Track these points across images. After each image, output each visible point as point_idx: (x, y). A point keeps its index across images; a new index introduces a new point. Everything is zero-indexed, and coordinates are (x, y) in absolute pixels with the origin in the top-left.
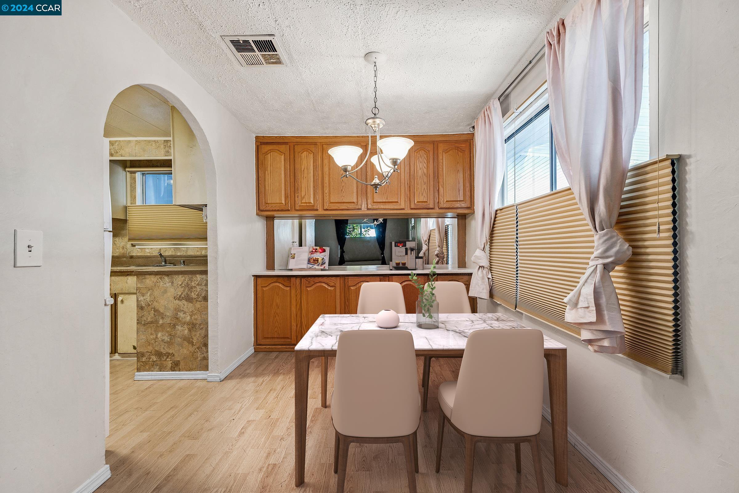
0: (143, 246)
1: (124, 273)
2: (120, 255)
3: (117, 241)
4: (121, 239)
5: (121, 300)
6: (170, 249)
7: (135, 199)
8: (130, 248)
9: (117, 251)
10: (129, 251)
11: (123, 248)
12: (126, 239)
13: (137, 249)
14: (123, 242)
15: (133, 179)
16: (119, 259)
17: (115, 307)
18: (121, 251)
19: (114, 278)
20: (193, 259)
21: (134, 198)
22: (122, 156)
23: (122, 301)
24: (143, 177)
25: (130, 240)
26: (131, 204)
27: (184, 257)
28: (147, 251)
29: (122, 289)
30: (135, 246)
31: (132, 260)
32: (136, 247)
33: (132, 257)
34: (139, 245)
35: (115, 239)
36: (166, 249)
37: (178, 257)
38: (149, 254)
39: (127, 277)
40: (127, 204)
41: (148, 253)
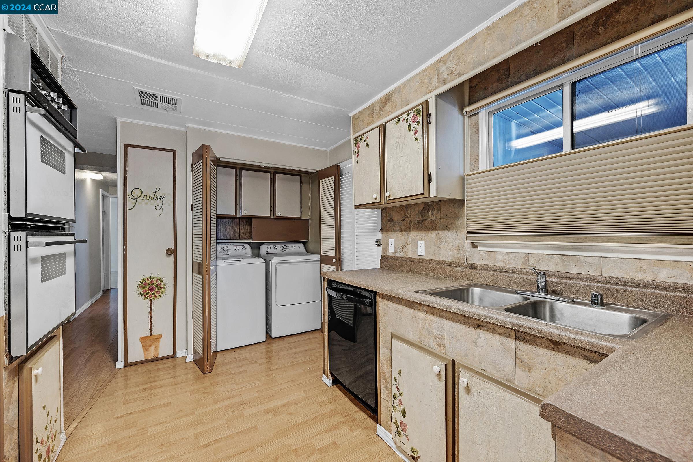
0: (491, 247)
1: (469, 321)
2: (454, 260)
3: (450, 236)
4: (455, 233)
5: (466, 385)
6: (552, 258)
7: (478, 162)
8: (469, 250)
9: (450, 253)
10: (467, 254)
11: (458, 249)
12: (463, 234)
13: (481, 253)
14: (457, 238)
15: (474, 126)
16: (453, 268)
17: (452, 409)
18: (456, 254)
19: (450, 324)
20: (624, 291)
21: (475, 159)
22: (460, 75)
23: (468, 389)
24: (490, 119)
25: (469, 235)
26: (471, 171)
27: (591, 281)
28: (500, 257)
29: (466, 355)
30: (477, 247)
31: (473, 271)
32: (480, 249)
33: (472, 267)
34: (484, 245)
35: (447, 234)
36: (541, 257)
37: (574, 278)
38: (502, 265)
39: (478, 331)
40: (464, 173)
41: (501, 261)
